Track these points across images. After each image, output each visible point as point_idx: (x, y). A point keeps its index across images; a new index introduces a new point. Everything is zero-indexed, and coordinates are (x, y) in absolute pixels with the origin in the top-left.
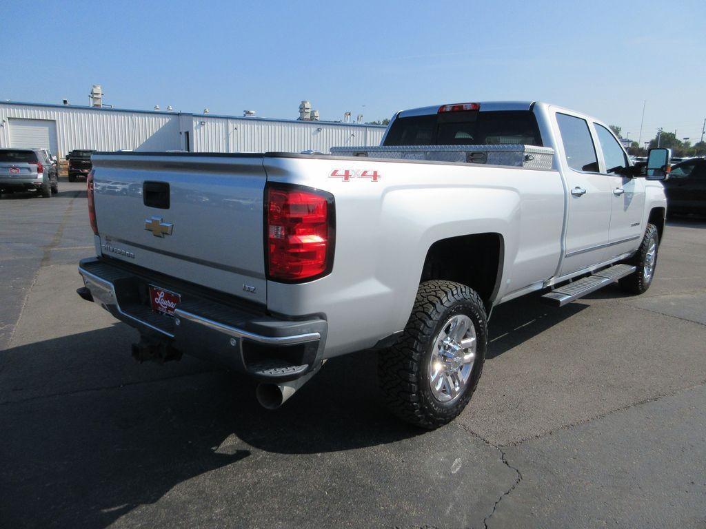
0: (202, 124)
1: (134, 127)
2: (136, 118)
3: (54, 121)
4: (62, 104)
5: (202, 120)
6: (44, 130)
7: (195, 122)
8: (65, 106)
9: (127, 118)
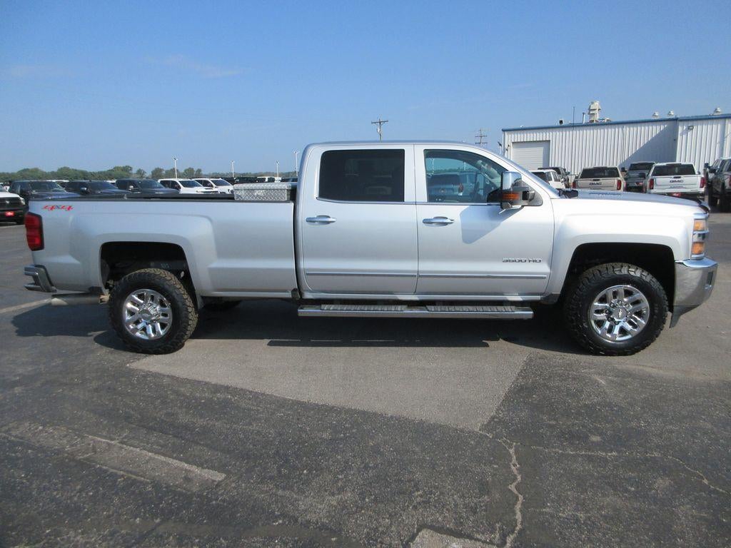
0: (690, 128)
1: (623, 139)
2: (627, 129)
3: (549, 141)
4: (558, 124)
5: (690, 124)
6: (540, 151)
7: (681, 128)
8: (561, 126)
9: (618, 130)
